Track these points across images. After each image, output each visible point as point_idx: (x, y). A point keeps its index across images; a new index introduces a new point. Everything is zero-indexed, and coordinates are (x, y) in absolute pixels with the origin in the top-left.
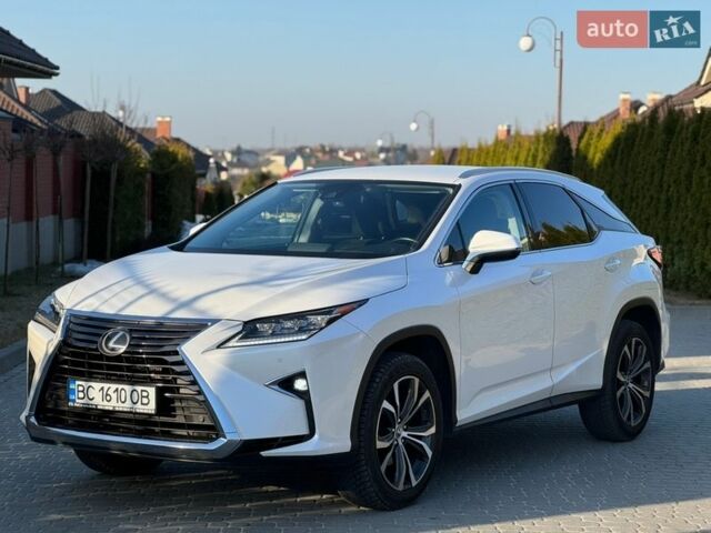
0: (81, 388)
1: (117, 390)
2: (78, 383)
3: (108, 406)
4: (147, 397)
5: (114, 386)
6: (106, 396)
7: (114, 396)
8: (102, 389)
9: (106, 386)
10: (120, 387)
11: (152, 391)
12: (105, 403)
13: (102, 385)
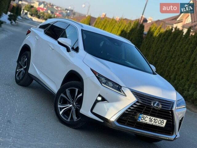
0: (143, 117)
1: (155, 119)
2: (142, 115)
3: (151, 123)
4: (163, 122)
5: (154, 118)
6: (151, 120)
7: (153, 121)
8: (150, 118)
9: (152, 117)
10: (156, 118)
11: (165, 121)
12: (150, 122)
13: (151, 117)
